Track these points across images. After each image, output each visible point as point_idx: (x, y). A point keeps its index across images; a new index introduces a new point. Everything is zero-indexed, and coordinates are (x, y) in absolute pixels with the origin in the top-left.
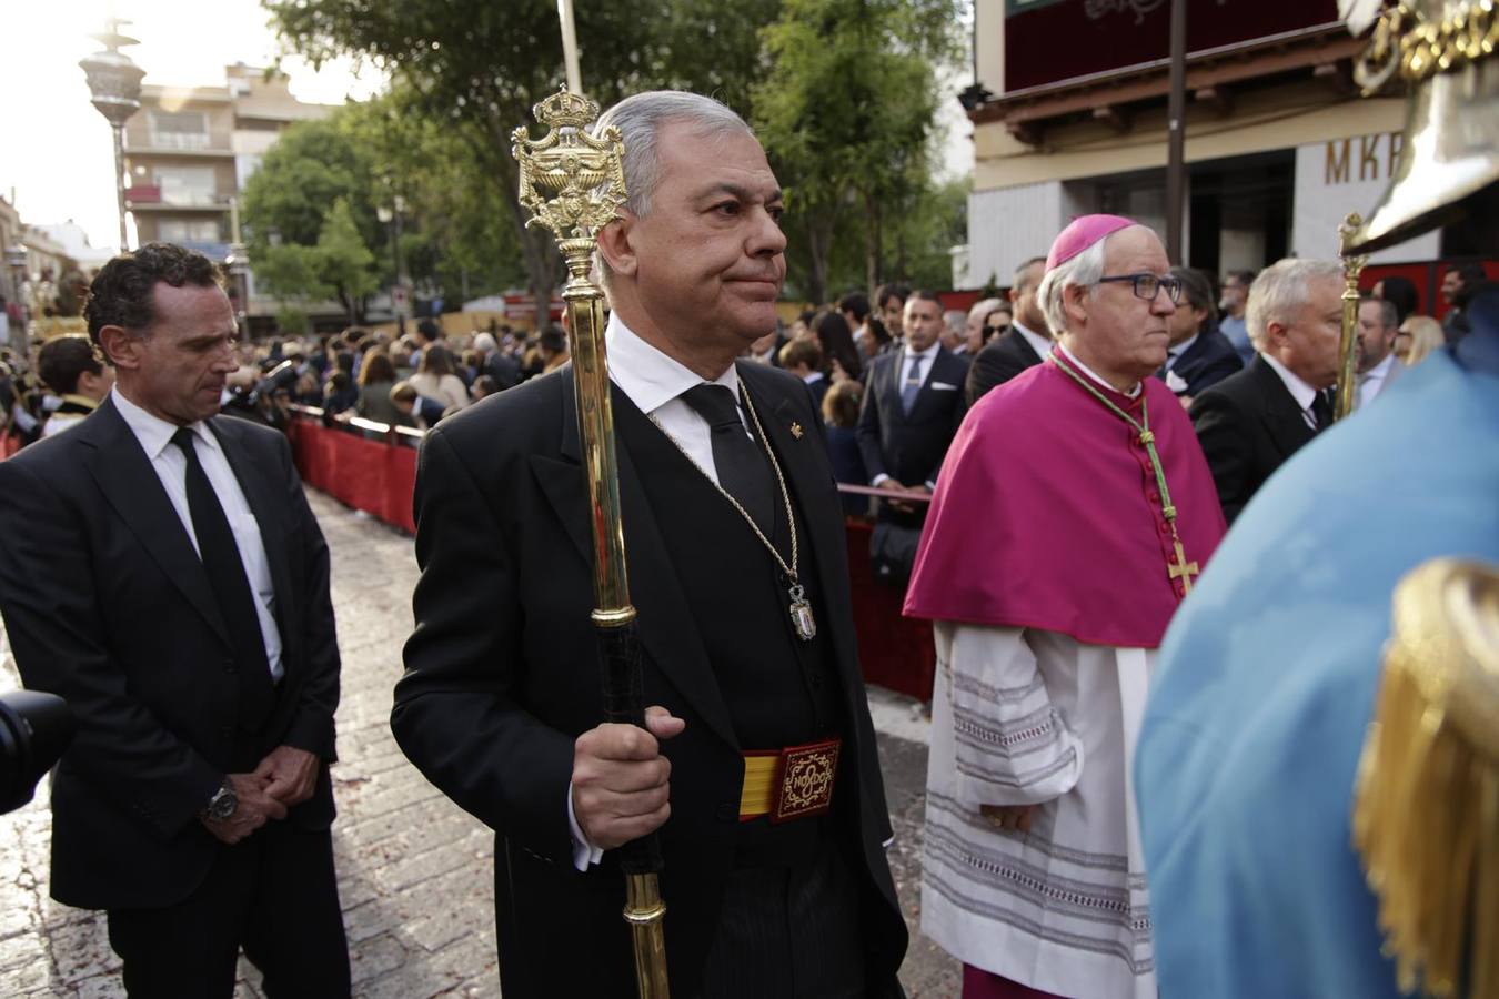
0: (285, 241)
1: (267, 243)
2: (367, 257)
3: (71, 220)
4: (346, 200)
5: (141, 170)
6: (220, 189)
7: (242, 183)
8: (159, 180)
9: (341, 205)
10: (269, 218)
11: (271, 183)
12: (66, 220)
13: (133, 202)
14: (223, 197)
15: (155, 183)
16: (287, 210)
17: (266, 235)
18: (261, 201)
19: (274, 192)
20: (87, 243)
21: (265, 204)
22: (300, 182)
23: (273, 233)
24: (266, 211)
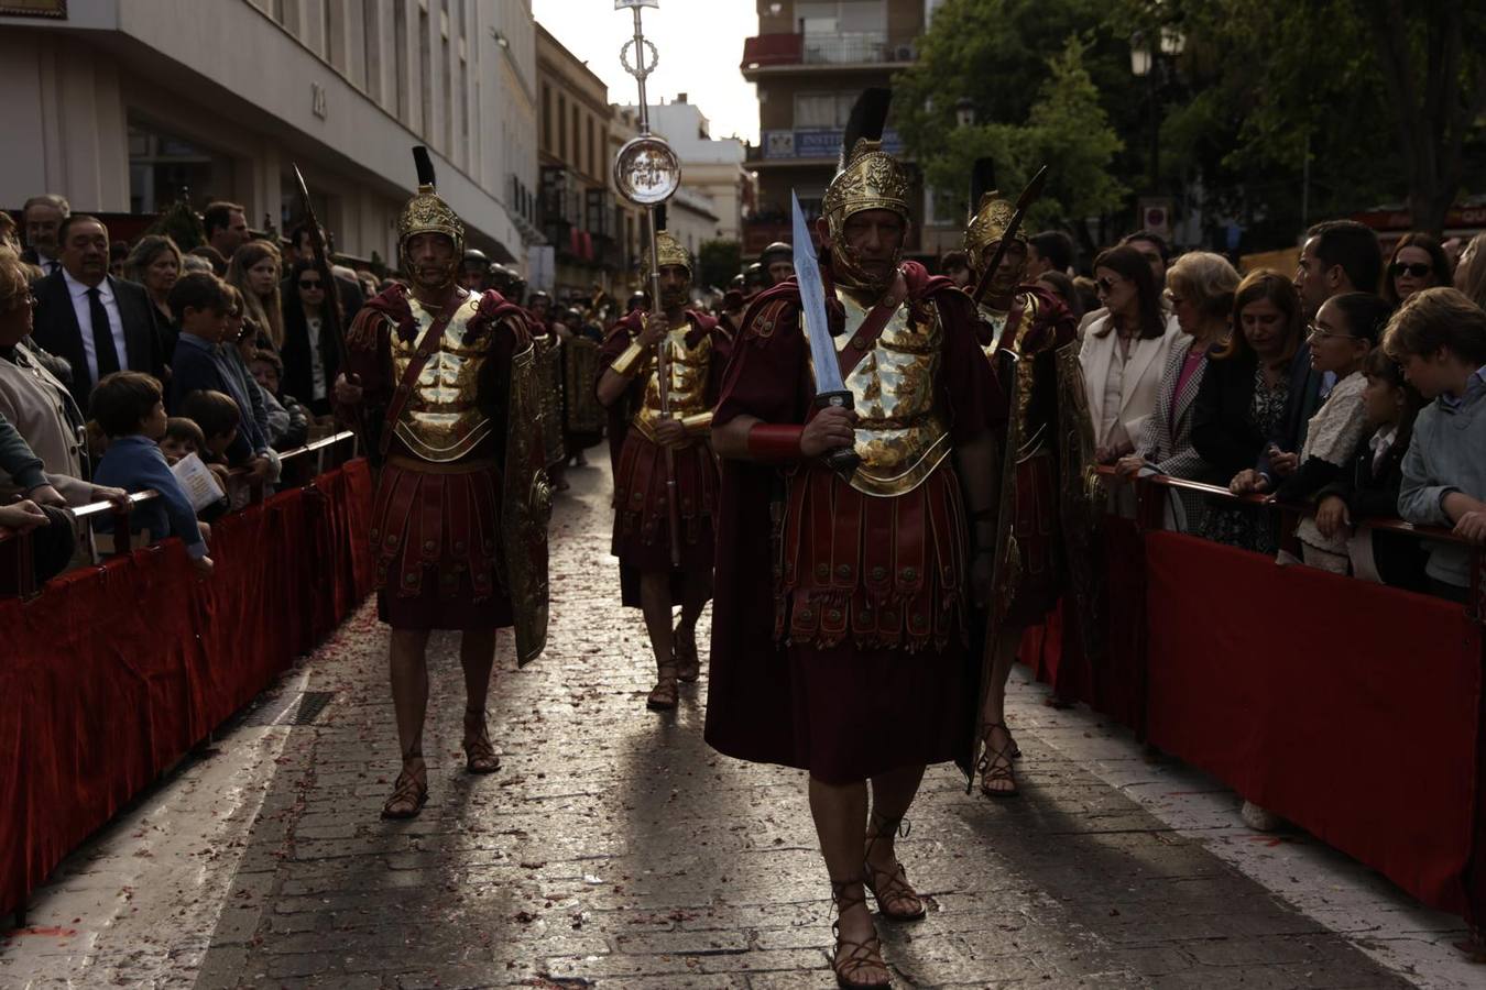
0: (981, 119)
1: (955, 124)
2: (1110, 142)
3: (683, 98)
4: (1085, 42)
5: (776, 8)
6: (892, 34)
7: (928, 22)
8: (802, 21)
9: (1074, 50)
10: (957, 81)
11: (968, 19)
12: (676, 98)
13: (760, 66)
14: (897, 48)
15: (796, 30)
16: (988, 62)
17: (951, 111)
18: (950, 50)
19: (970, 34)
20: (703, 135)
21: (954, 57)
22: (1015, 14)
23: (964, 107)
24: (955, 69)
